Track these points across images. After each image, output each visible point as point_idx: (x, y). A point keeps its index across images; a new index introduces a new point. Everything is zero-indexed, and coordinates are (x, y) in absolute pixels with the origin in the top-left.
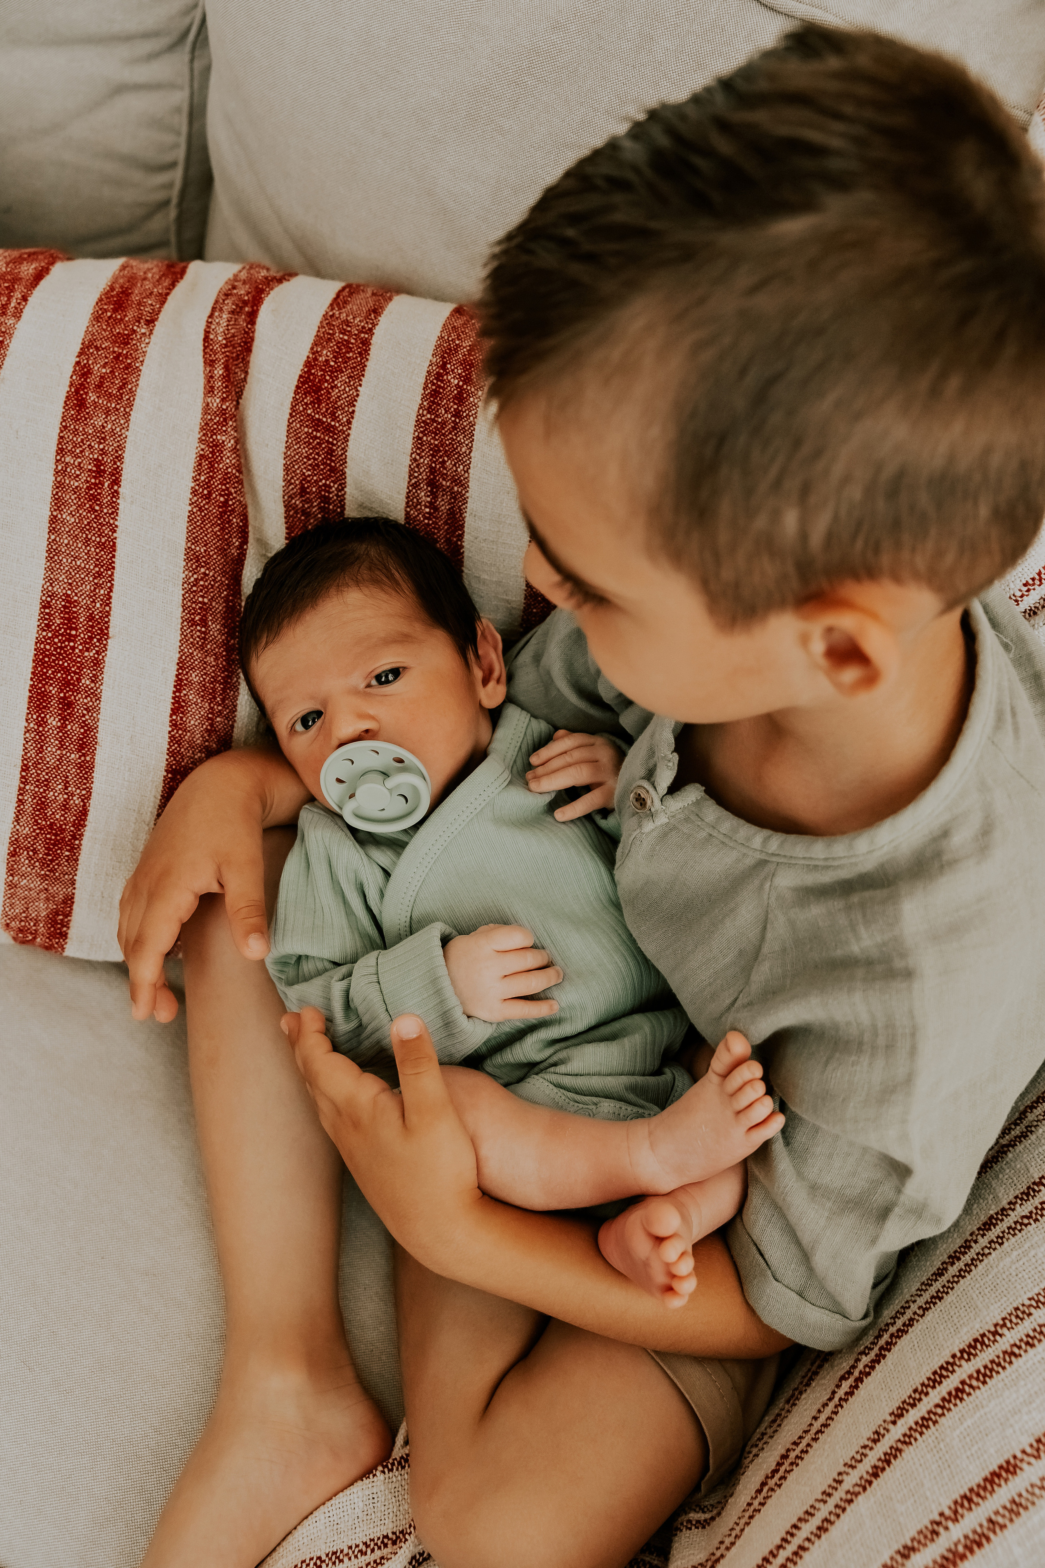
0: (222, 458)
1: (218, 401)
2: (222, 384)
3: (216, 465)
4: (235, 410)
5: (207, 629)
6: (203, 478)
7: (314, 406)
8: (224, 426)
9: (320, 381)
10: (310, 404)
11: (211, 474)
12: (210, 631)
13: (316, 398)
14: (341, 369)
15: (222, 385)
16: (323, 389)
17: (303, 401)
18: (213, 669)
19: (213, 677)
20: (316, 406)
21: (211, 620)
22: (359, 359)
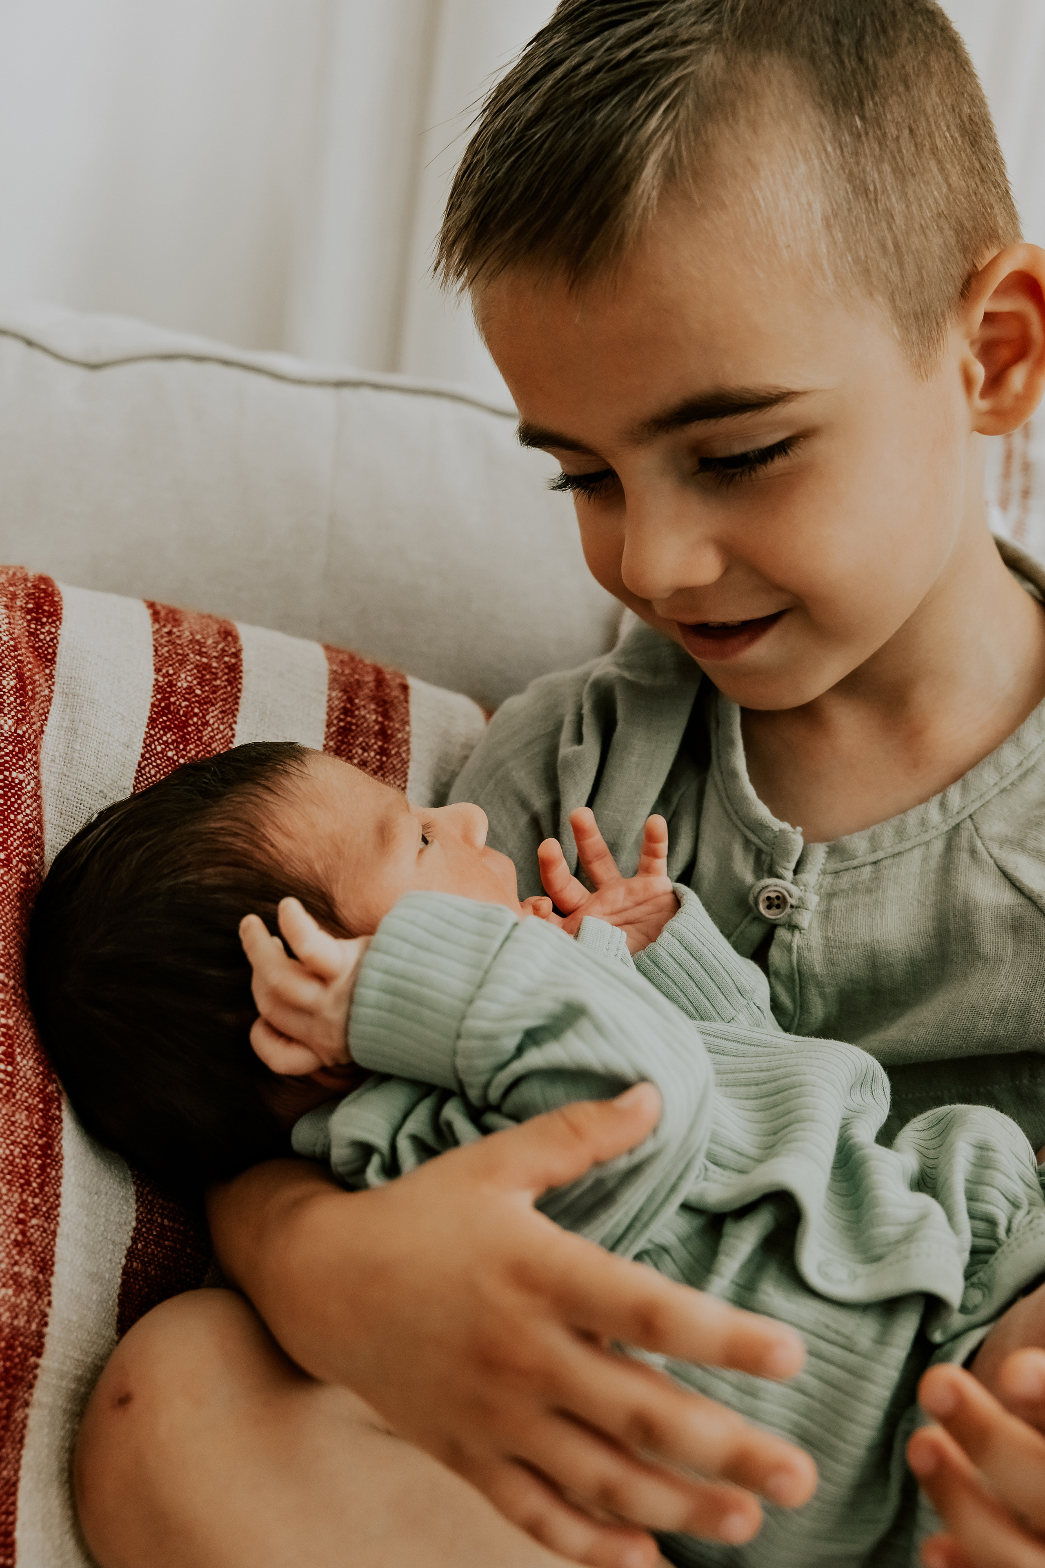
0: (20, 805)
1: (10, 722)
2: (15, 699)
3: (12, 817)
4: (36, 737)
5: (15, 1068)
7: (178, 747)
8: (21, 759)
9: (185, 715)
10: (172, 743)
12: (19, 1071)
13: (181, 737)
14: (210, 701)
15: (15, 702)
16: (190, 725)
17: (161, 738)
18: (26, 1132)
19: (25, 1147)
20: (181, 746)
21: (20, 1054)
22: (229, 688)
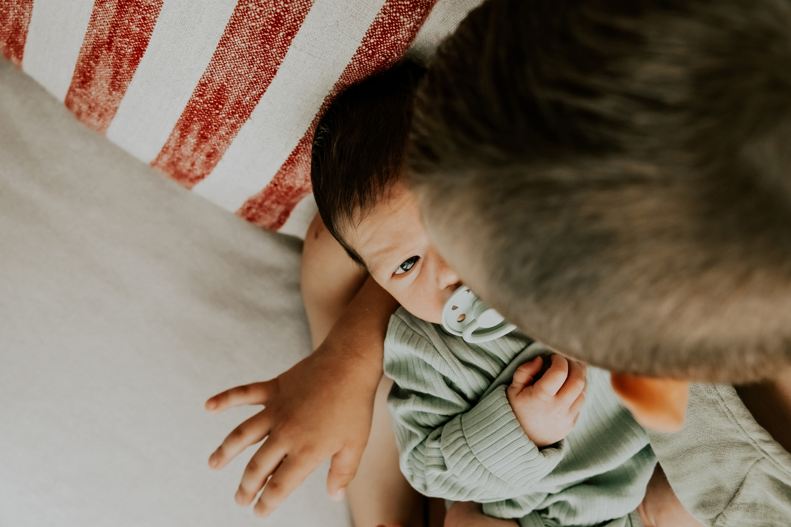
6: (372, 41)
11: (381, 40)
